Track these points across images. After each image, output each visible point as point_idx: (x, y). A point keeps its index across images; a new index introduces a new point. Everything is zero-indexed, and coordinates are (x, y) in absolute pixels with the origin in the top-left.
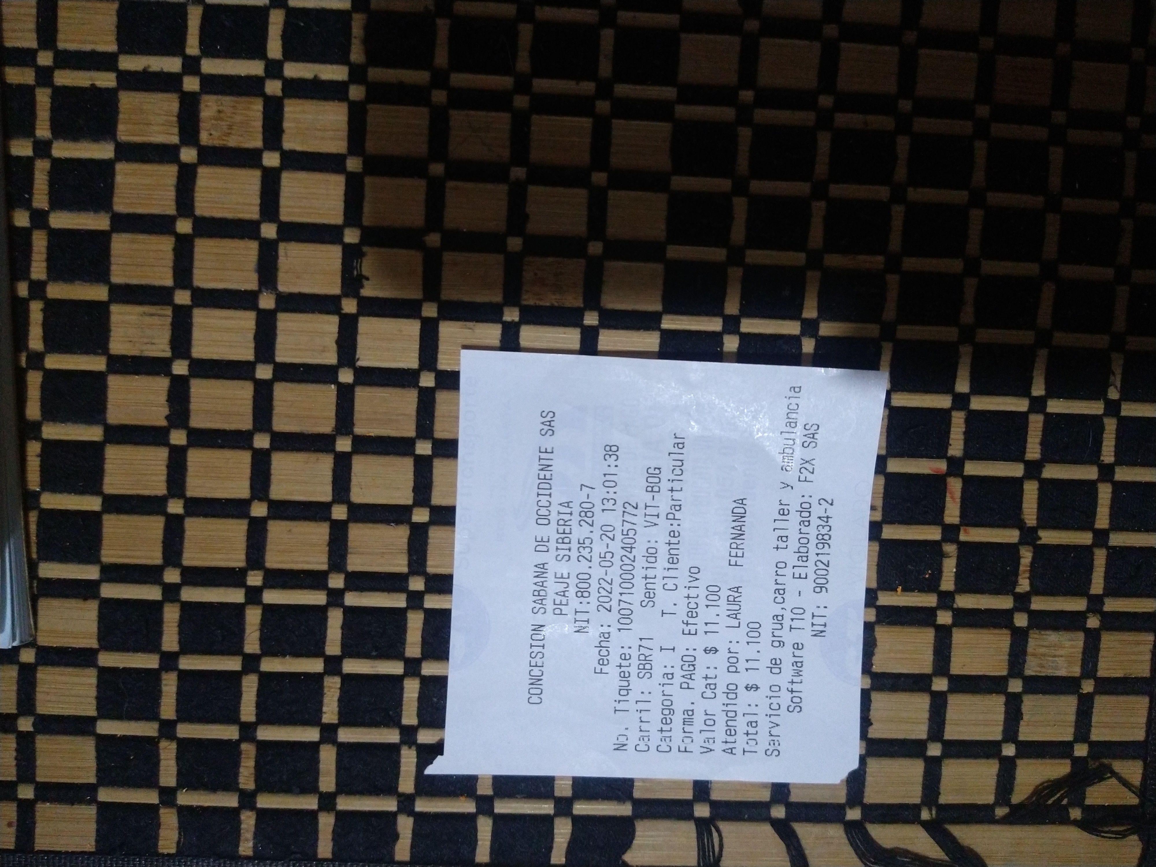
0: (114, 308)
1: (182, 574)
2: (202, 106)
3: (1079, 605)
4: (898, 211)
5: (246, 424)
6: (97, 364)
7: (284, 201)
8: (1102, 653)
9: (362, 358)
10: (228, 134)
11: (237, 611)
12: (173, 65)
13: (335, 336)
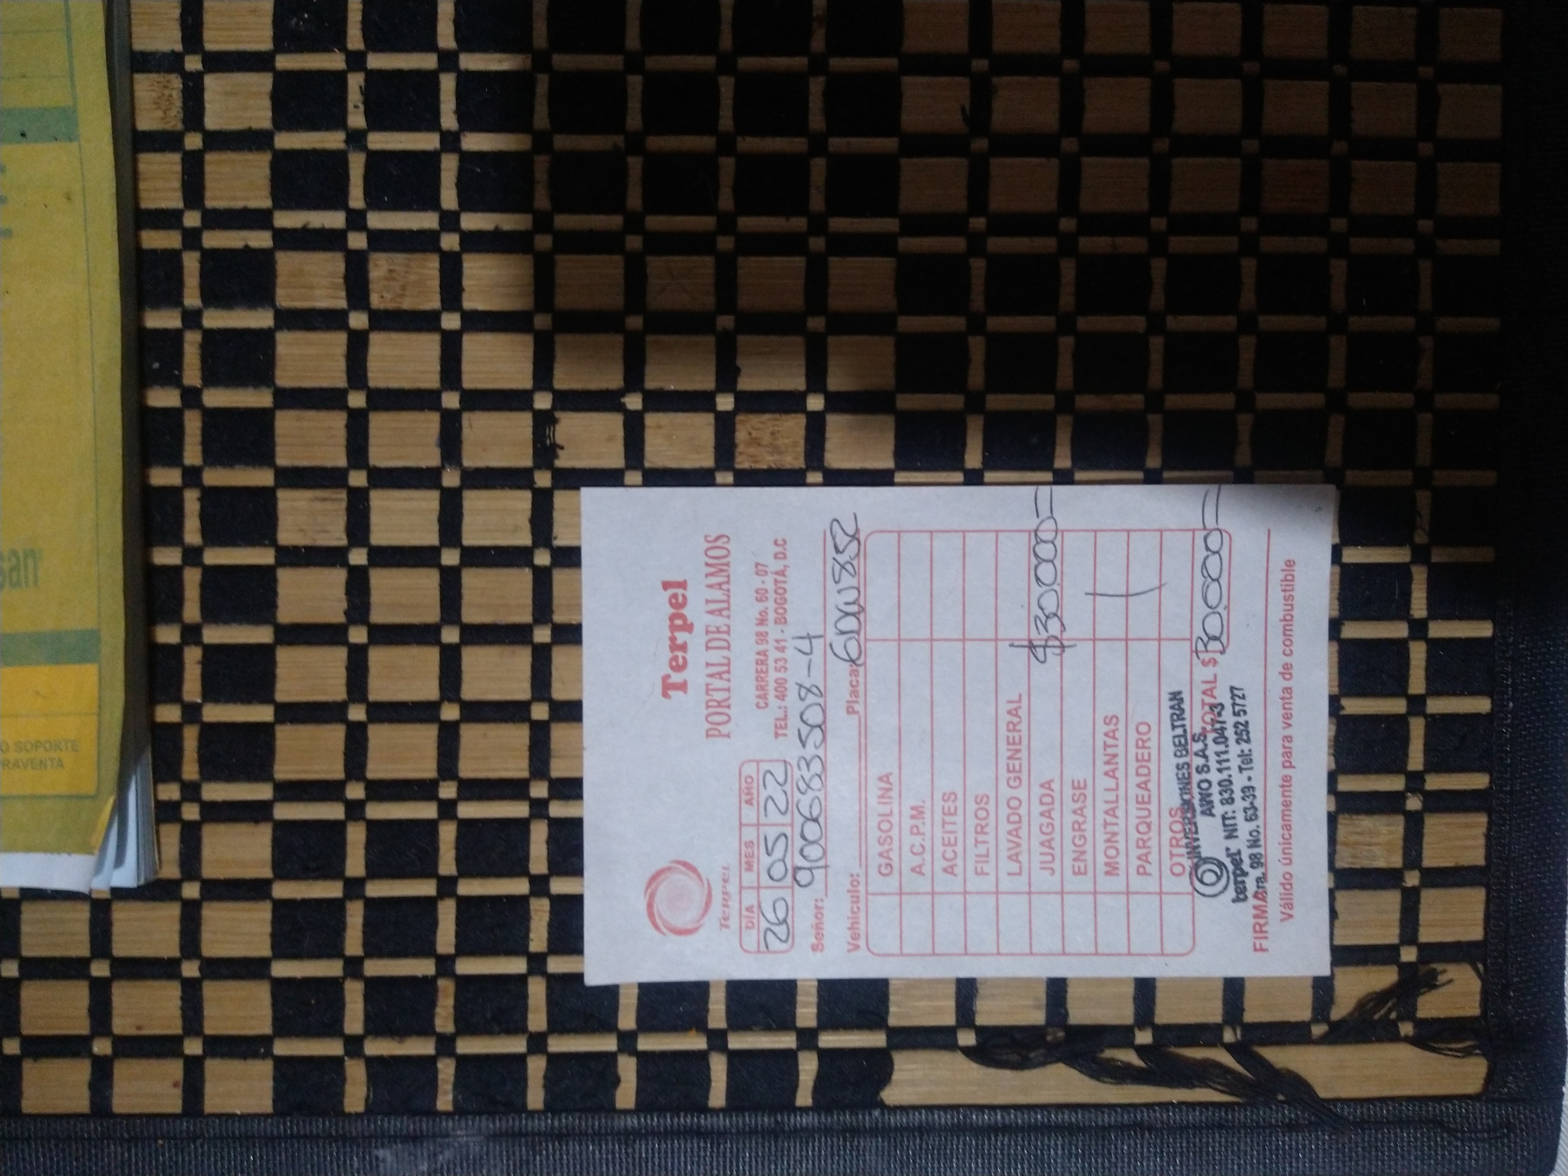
0: (281, 494)
1: (367, 789)
2: (371, 266)
3: (1395, 783)
4: (1157, 343)
5: (433, 615)
6: (264, 557)
7: (467, 367)
8: (1426, 839)
9: (559, 536)
10: (402, 296)
11: (430, 827)
12: (335, 220)
13: (528, 514)
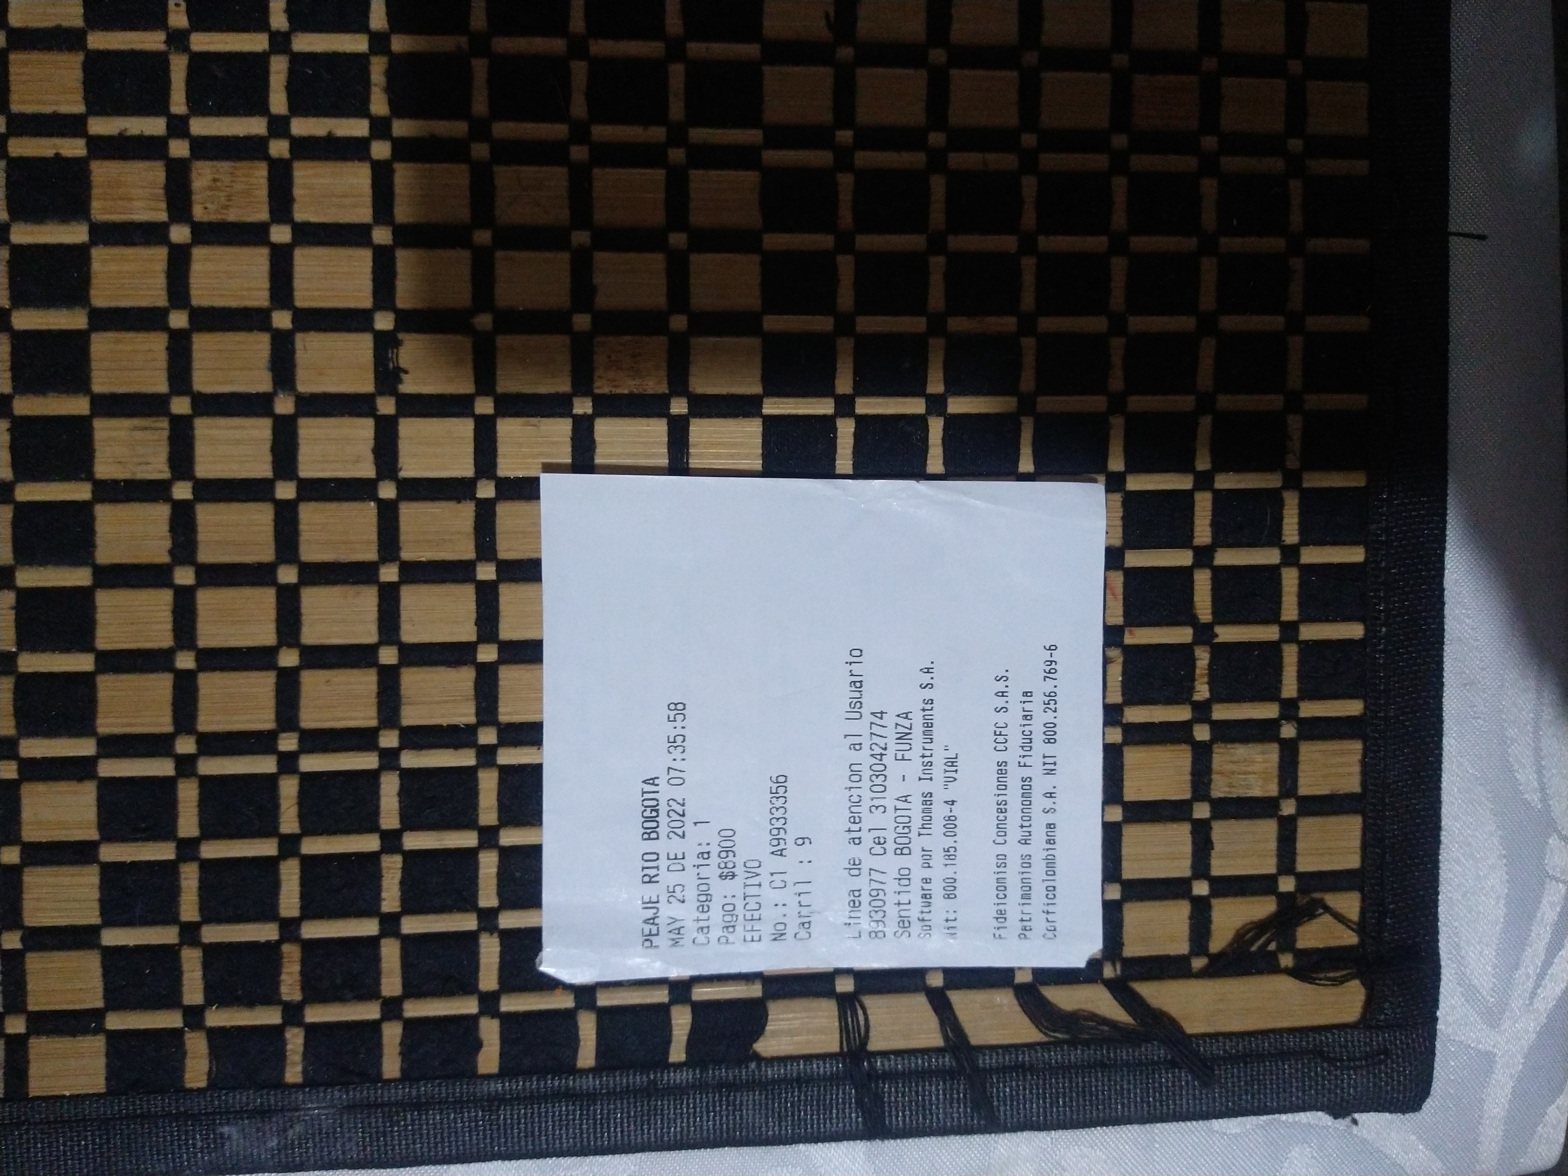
0: (98, 423)
1: (198, 742)
2: (194, 175)
3: (1269, 711)
5: (267, 554)
6: (81, 492)
7: (299, 284)
8: (1302, 767)
9: (405, 467)
10: (227, 207)
11: (270, 782)
12: (155, 126)
13: (371, 443)
